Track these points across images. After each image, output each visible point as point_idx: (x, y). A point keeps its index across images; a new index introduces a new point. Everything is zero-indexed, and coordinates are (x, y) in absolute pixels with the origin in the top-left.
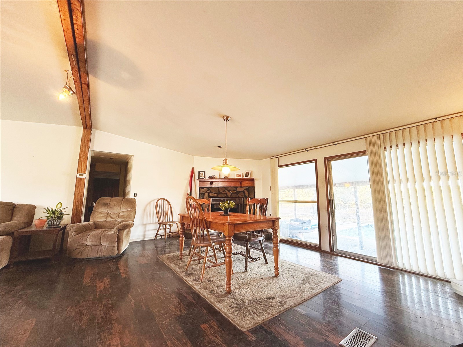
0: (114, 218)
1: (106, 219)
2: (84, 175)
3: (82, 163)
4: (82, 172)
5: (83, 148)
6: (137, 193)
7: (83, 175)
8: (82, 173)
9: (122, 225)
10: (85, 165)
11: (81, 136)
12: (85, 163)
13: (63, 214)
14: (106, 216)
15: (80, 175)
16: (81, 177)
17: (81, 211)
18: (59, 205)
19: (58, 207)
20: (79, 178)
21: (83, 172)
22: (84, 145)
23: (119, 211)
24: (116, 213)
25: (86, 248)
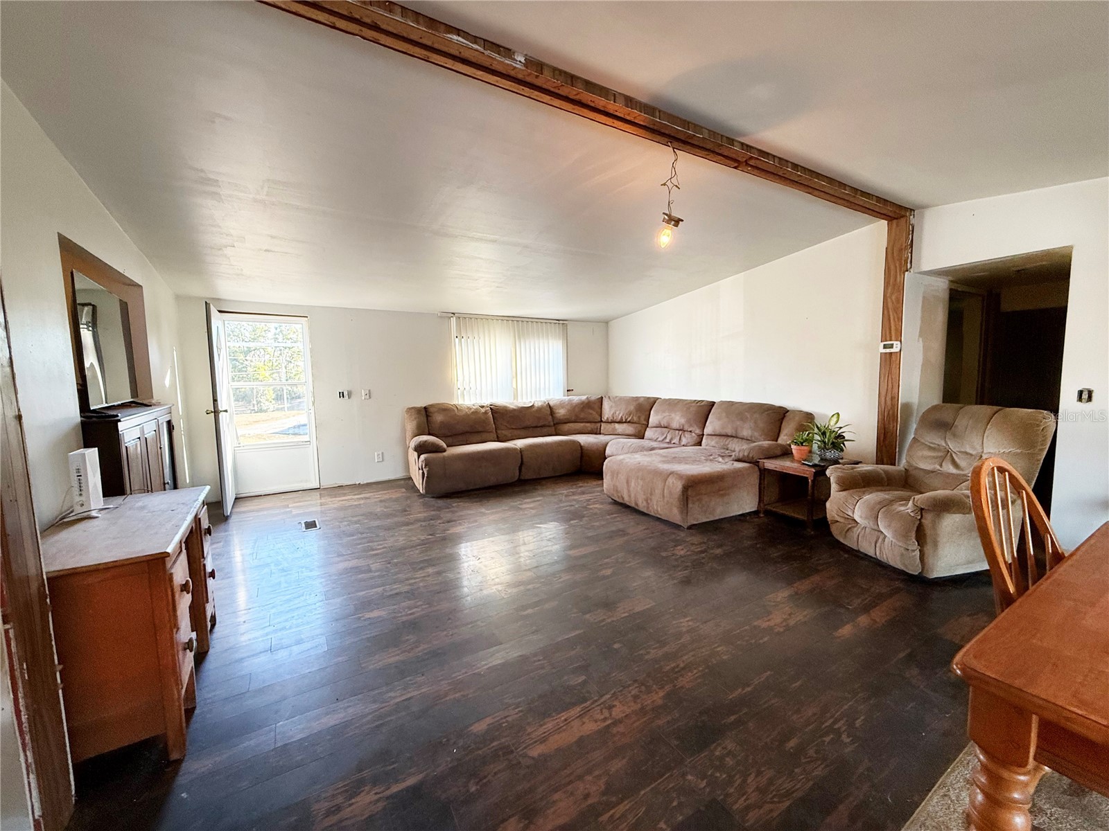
0: (962, 470)
1: (941, 466)
2: (894, 346)
3: (891, 314)
4: (891, 337)
5: (889, 274)
6: (1092, 388)
7: (891, 346)
8: (891, 340)
9: (929, 498)
10: (898, 318)
11: (885, 244)
12: (896, 313)
13: (844, 437)
14: (941, 456)
15: (885, 347)
16: (888, 351)
17: (894, 434)
18: (835, 419)
19: (832, 423)
20: (886, 353)
21: (893, 338)
22: (892, 267)
23: (980, 450)
24: (971, 455)
25: (854, 527)
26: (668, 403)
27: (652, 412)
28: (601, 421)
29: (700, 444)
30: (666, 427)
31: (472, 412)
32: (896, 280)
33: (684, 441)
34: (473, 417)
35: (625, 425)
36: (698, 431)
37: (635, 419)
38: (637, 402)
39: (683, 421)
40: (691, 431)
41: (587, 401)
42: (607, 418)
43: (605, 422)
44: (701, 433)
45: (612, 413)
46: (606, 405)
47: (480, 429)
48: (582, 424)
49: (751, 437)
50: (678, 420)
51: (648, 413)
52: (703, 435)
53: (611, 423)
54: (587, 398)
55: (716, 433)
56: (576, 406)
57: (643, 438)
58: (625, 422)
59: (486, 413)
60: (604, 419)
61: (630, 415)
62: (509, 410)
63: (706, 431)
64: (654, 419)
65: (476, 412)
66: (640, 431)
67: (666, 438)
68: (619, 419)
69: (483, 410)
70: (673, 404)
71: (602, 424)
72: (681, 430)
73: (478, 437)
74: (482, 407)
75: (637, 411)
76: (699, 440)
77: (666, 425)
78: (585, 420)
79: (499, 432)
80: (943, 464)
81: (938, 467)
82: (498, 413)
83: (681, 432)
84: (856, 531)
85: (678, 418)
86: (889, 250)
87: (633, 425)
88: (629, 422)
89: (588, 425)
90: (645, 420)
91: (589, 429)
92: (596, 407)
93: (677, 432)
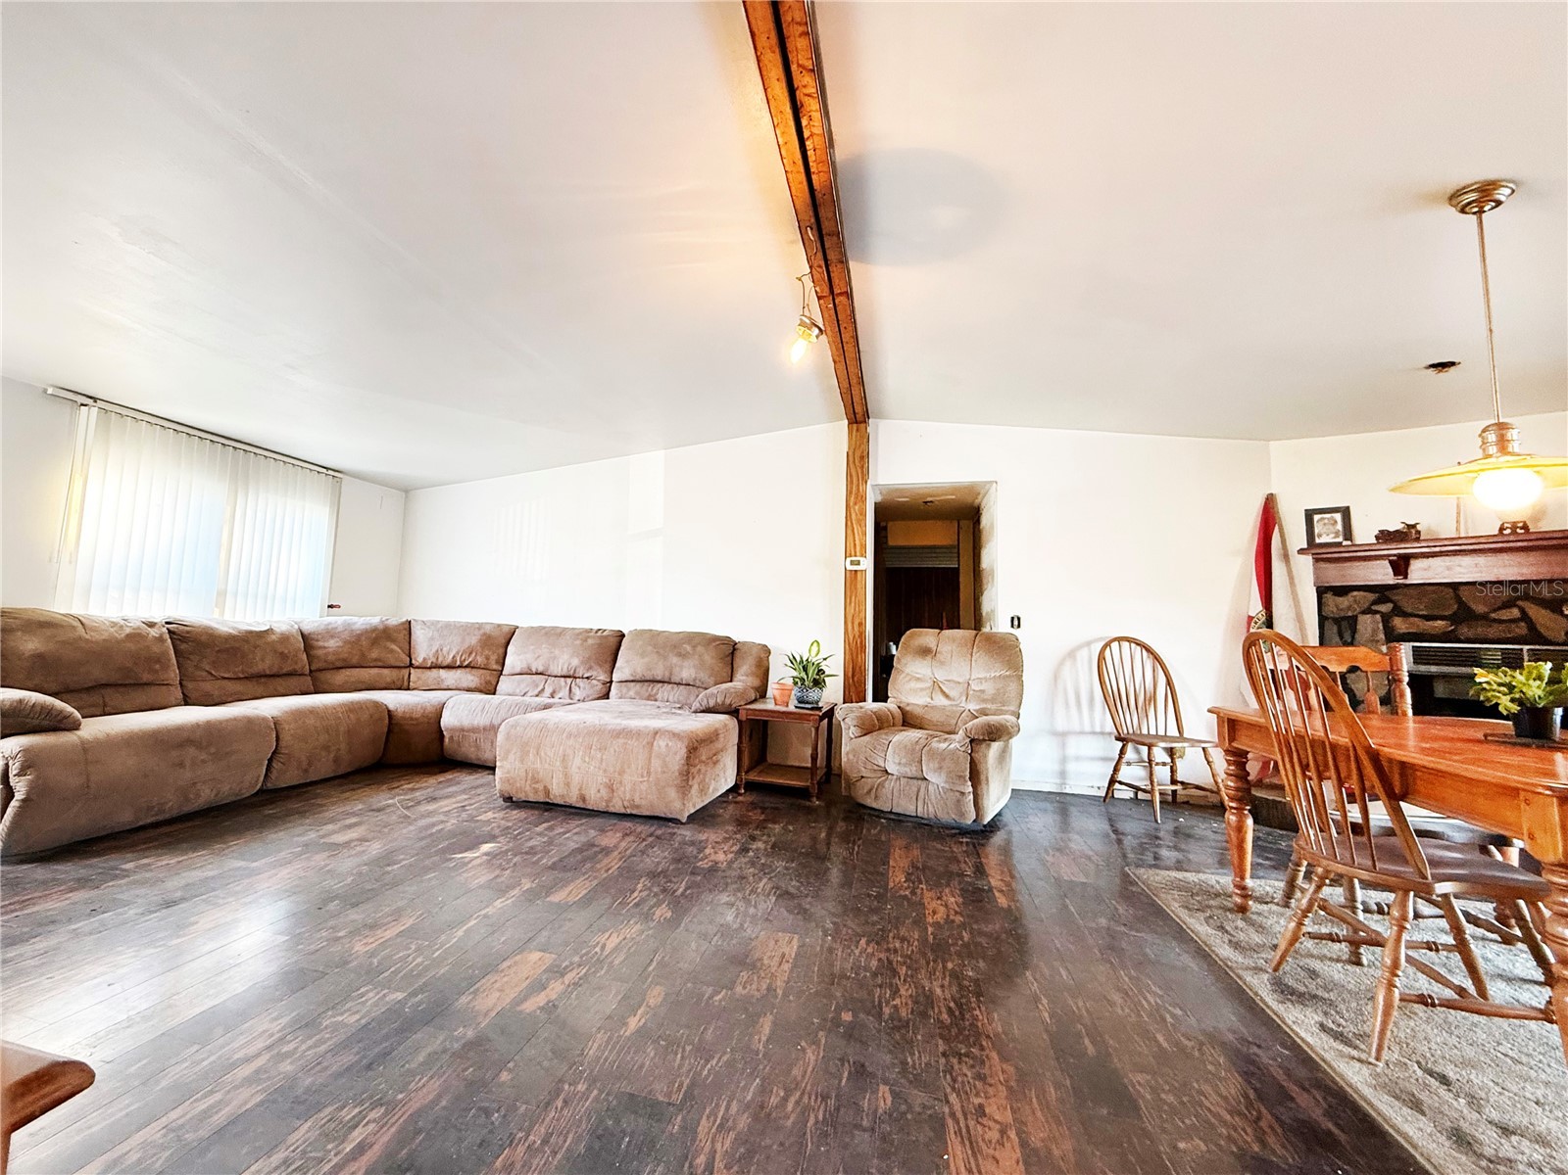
0: (953, 700)
1: (932, 699)
2: (861, 563)
3: (855, 526)
4: (855, 552)
5: (852, 482)
6: (1021, 616)
7: (858, 563)
8: (856, 556)
9: (981, 726)
10: (863, 533)
11: (845, 448)
12: (860, 525)
13: (824, 672)
14: (930, 687)
15: (852, 563)
16: (855, 568)
18: (815, 648)
19: (813, 652)
20: (852, 572)
21: (858, 553)
22: (854, 474)
23: (968, 677)
24: (959, 683)
25: (886, 780)
26: (543, 631)
27: (510, 648)
28: (411, 665)
29: (606, 696)
30: (540, 674)
31: (128, 636)
32: (858, 489)
33: (578, 693)
34: (131, 646)
35: (459, 671)
36: (603, 677)
37: (480, 660)
38: (482, 632)
39: (575, 662)
40: (588, 678)
41: (381, 627)
42: (425, 659)
43: (418, 667)
44: (608, 680)
45: (434, 650)
46: (420, 636)
47: (146, 677)
48: (376, 670)
49: (694, 680)
50: (566, 659)
51: (501, 651)
52: (611, 682)
53: (430, 668)
54: (382, 622)
55: (638, 678)
56: (362, 634)
57: (494, 694)
58: (459, 667)
59: (160, 639)
60: (418, 659)
61: (471, 653)
62: (220, 636)
63: (615, 678)
64: (513, 661)
65: (135, 636)
66: (488, 683)
67: (543, 690)
68: (448, 660)
69: (154, 632)
70: (552, 635)
71: (412, 671)
72: (569, 677)
73: (140, 697)
74: (151, 625)
75: (483, 648)
76: (604, 691)
77: (540, 669)
78: (380, 664)
79: (190, 685)
80: (933, 695)
81: (929, 700)
82: (187, 643)
83: (569, 680)
84: (890, 785)
85: (566, 657)
86: (850, 454)
87: (474, 671)
88: (466, 667)
89: (386, 671)
90: (497, 662)
91: (388, 680)
92: (402, 636)
93: (563, 679)
